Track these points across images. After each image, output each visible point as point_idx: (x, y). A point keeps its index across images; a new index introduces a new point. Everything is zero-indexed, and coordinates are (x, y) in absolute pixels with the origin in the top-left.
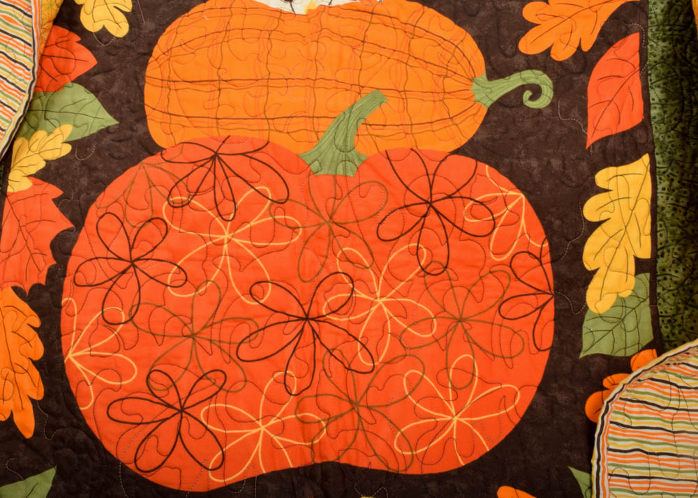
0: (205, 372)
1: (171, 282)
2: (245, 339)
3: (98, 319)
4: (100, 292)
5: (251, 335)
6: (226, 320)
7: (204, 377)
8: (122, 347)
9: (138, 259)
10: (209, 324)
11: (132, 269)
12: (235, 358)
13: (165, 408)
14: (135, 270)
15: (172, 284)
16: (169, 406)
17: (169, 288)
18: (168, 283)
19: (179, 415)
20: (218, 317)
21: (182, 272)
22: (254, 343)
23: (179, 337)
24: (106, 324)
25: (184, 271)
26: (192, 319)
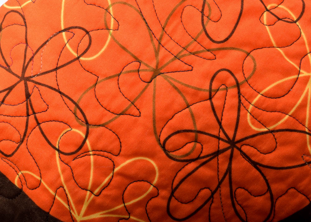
0: (208, 88)
1: (77, 52)
2: (203, 20)
3: (62, 161)
4: (35, 136)
5: (202, 12)
6: (166, 24)
7: (213, 93)
8: (113, 157)
9: (24, 69)
10: (157, 46)
11: (30, 84)
12: (214, 46)
13: (216, 159)
14: (33, 81)
15: (80, 53)
16: (217, 153)
17: (82, 58)
18: (76, 55)
19: (235, 150)
20: (157, 29)
21: (74, 30)
22: (215, 13)
23: (146, 88)
24: (75, 155)
25: (76, 27)
26: (137, 59)
